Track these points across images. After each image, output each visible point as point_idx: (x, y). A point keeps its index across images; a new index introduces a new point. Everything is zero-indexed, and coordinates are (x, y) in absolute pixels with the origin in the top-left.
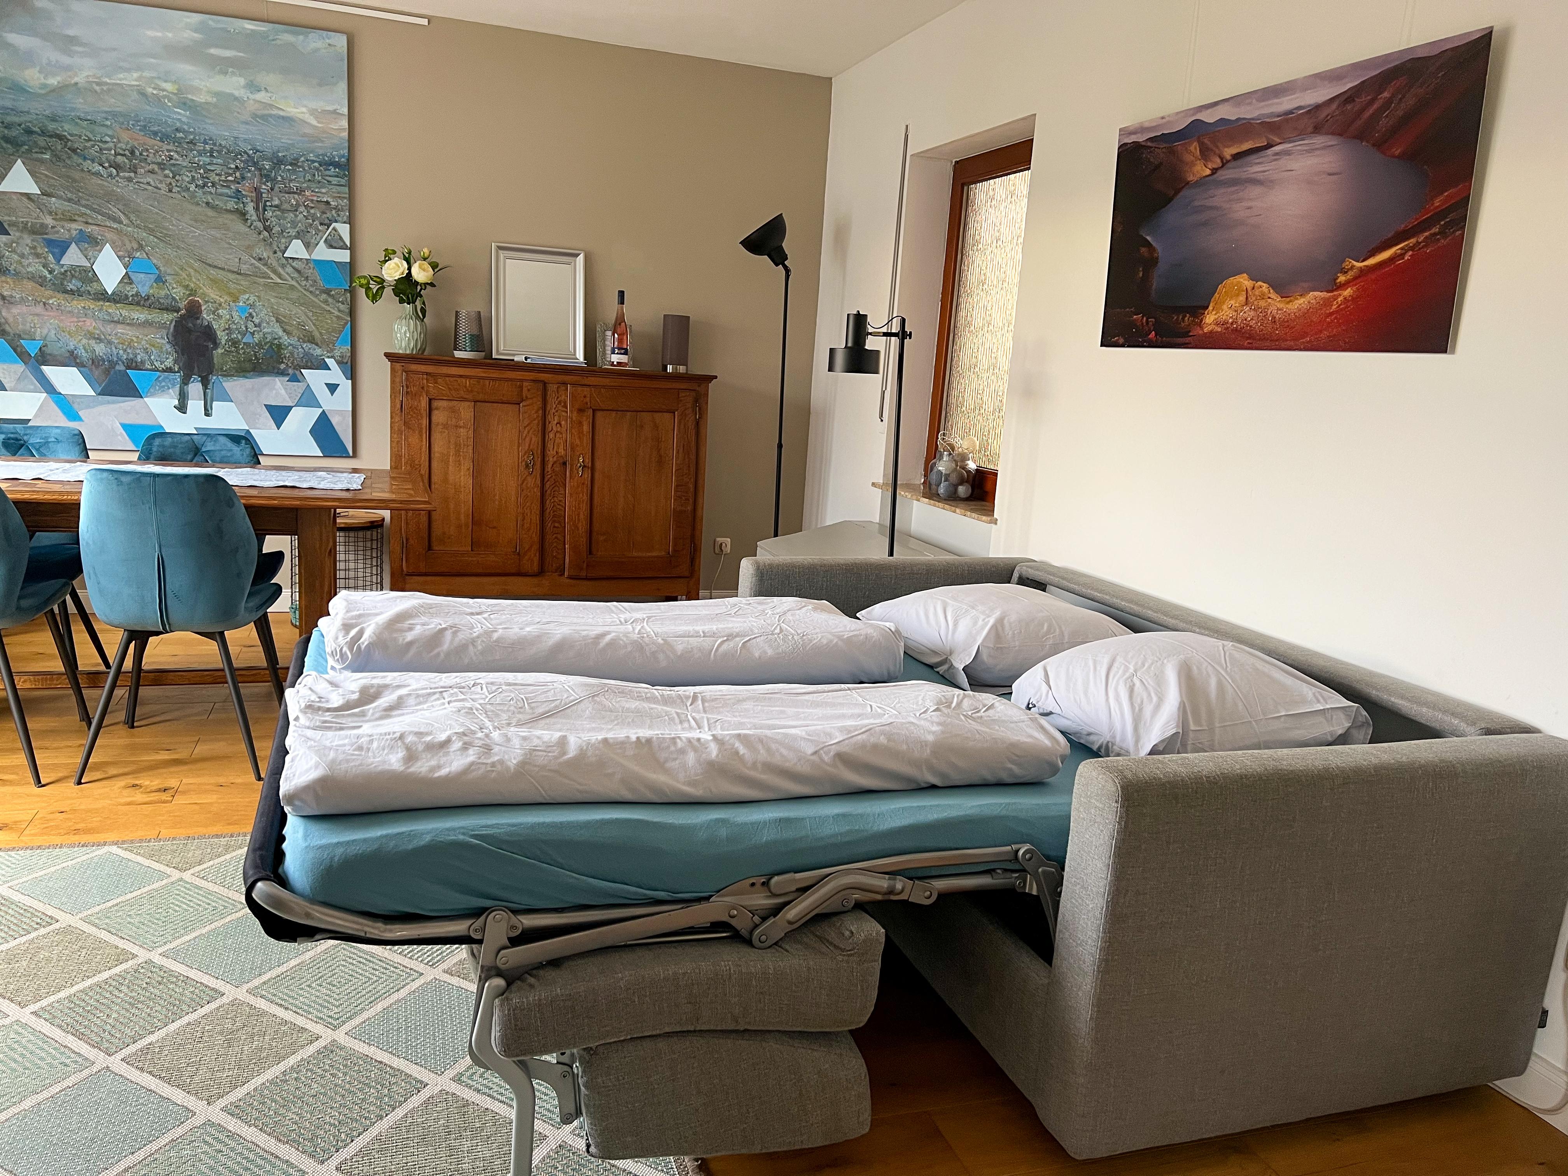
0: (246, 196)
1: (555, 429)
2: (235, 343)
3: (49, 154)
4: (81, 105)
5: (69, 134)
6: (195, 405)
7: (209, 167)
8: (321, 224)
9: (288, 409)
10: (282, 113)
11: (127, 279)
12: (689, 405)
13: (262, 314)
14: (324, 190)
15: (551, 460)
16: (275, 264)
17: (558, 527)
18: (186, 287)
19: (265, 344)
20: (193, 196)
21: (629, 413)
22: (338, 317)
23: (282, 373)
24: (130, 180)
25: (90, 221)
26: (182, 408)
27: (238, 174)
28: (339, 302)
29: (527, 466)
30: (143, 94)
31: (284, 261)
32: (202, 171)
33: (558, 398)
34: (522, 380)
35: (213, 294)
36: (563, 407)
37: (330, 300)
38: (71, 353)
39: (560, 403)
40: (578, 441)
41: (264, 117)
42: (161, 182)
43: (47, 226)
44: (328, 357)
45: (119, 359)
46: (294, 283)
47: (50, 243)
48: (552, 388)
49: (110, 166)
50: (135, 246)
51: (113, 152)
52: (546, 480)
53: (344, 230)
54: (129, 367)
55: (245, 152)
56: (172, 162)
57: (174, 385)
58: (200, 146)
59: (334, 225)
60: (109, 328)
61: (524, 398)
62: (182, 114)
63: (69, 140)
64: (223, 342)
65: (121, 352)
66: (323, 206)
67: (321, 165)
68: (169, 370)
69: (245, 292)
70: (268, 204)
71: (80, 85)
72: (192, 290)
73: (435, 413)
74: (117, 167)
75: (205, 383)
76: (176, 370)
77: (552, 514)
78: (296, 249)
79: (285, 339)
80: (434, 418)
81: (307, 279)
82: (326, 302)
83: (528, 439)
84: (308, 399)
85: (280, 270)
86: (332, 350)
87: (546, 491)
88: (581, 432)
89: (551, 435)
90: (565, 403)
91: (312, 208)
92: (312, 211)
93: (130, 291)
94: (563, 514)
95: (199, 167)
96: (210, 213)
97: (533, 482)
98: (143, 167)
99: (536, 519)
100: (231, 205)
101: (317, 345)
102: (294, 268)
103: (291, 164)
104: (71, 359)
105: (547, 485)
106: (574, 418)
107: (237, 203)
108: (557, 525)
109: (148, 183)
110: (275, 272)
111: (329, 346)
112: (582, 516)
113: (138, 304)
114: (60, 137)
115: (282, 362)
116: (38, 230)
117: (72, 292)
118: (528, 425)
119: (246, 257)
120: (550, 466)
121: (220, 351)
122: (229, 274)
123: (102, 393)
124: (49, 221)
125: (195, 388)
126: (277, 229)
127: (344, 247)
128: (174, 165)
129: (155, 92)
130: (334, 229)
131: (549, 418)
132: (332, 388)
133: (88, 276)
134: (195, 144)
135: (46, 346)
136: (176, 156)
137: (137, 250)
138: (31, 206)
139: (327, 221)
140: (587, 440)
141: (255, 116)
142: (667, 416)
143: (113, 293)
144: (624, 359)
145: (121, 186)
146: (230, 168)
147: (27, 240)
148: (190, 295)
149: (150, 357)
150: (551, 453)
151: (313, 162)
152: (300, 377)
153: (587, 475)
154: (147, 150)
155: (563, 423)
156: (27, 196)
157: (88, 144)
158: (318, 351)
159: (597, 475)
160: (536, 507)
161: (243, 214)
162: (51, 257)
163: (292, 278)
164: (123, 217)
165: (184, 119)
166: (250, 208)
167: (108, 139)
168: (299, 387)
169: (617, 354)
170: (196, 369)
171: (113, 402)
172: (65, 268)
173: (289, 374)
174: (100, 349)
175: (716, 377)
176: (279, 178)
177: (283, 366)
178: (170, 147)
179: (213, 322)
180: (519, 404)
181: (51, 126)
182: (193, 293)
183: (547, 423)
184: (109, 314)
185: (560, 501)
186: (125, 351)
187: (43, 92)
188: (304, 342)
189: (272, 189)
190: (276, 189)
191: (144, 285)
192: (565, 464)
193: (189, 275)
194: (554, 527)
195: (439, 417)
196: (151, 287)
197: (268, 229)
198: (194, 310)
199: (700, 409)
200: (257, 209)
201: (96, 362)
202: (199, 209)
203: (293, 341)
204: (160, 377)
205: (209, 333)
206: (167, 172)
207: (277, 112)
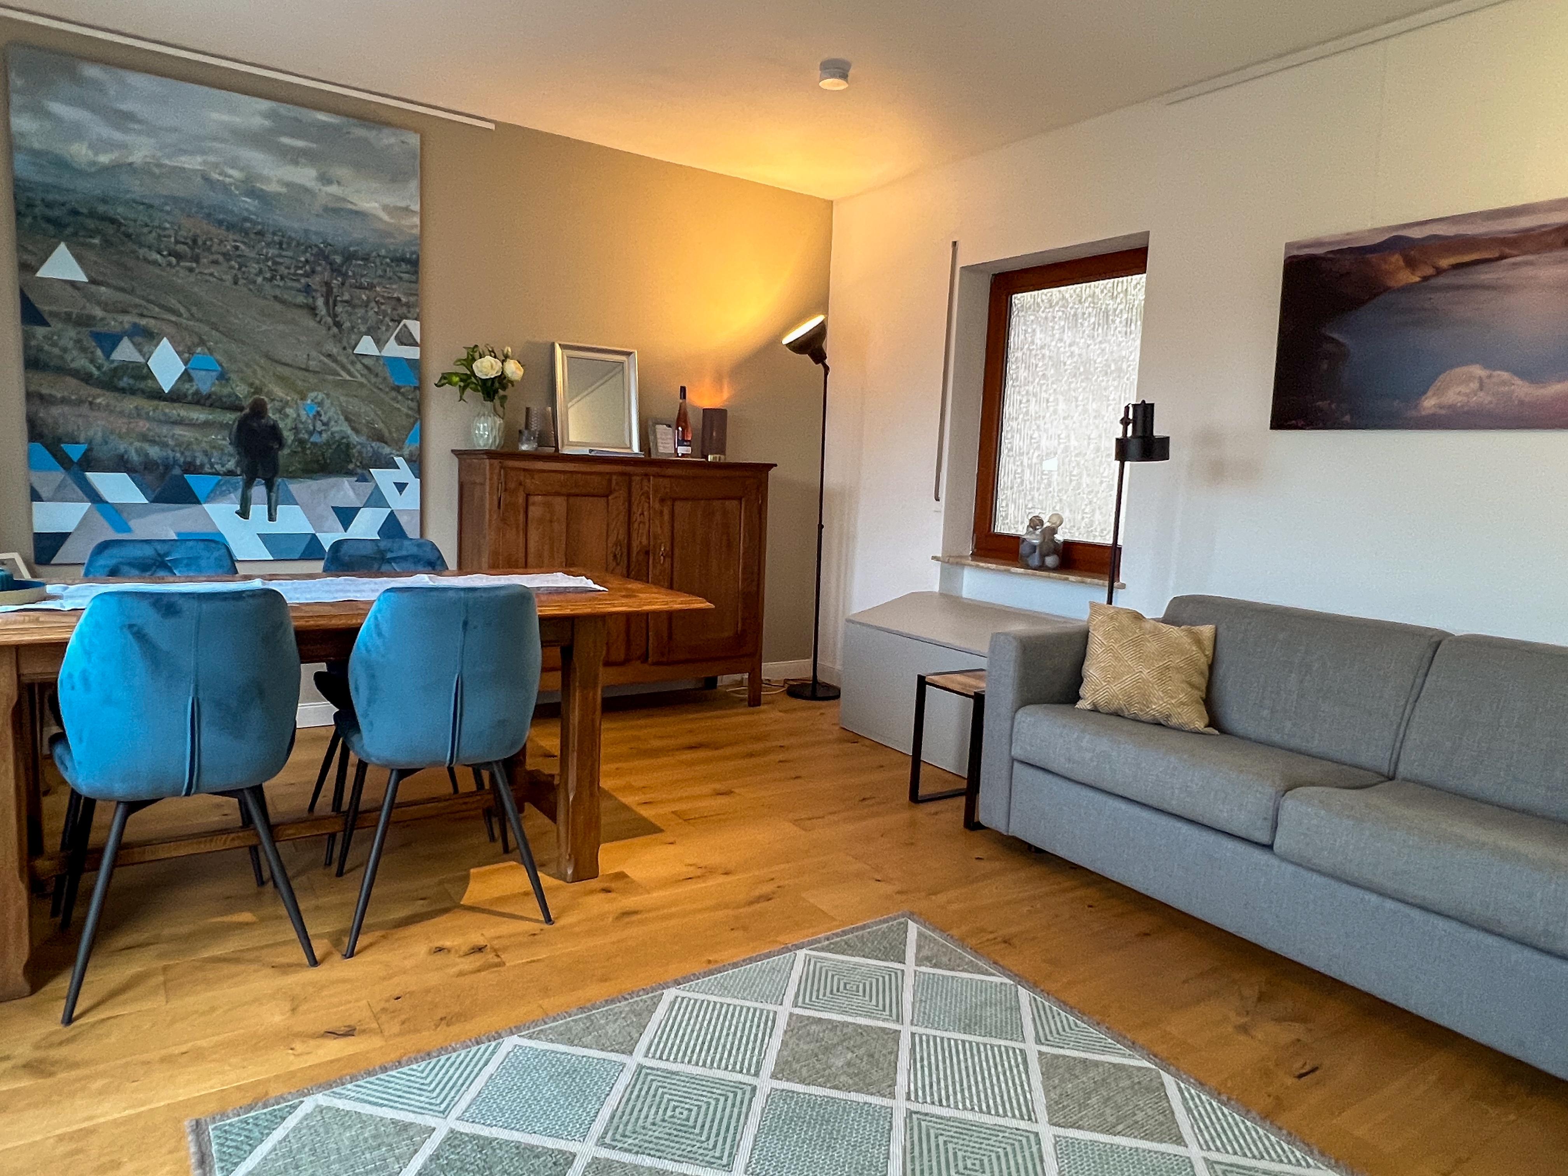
0: (316, 291)
1: (639, 519)
2: (302, 442)
3: (99, 237)
4: (137, 188)
5: (122, 217)
7: (278, 260)
8: (392, 320)
9: (356, 510)
10: (354, 208)
11: (186, 376)
12: (753, 492)
13: (330, 412)
14: (394, 286)
15: (636, 548)
16: (345, 360)
18: (251, 385)
19: (334, 443)
20: (260, 289)
21: (700, 501)
22: (407, 416)
23: (349, 473)
24: (191, 270)
25: (145, 312)
26: (244, 513)
27: (307, 267)
28: (408, 399)
29: (616, 556)
30: (206, 179)
31: (354, 358)
32: (270, 263)
33: (641, 489)
34: (611, 474)
35: (279, 392)
36: (646, 498)
37: (400, 398)
38: (121, 457)
39: (643, 494)
40: (659, 530)
41: (336, 211)
42: (226, 273)
43: (94, 318)
44: (398, 456)
45: (175, 461)
46: (363, 380)
47: (99, 338)
48: (636, 480)
49: (170, 255)
50: (196, 340)
51: (173, 239)
53: (414, 327)
54: (187, 471)
55: (316, 246)
56: (238, 253)
58: (269, 237)
59: (404, 321)
60: (165, 430)
61: (613, 491)
62: (249, 203)
63: (121, 223)
64: (290, 441)
65: (178, 455)
66: (394, 302)
67: (392, 261)
68: (230, 473)
69: (313, 390)
70: (339, 298)
71: (135, 166)
72: (256, 388)
73: (532, 509)
74: (179, 256)
75: (270, 486)
76: (239, 473)
78: (366, 346)
79: (354, 438)
80: (530, 514)
81: (377, 375)
82: (394, 399)
83: (615, 532)
84: (377, 500)
85: (349, 367)
86: (401, 448)
88: (662, 521)
89: (636, 526)
90: (648, 493)
91: (382, 304)
92: (383, 307)
93: (189, 389)
95: (267, 259)
96: (278, 307)
98: (205, 257)
100: (301, 299)
101: (386, 443)
102: (363, 364)
103: (363, 259)
104: (121, 464)
106: (656, 508)
107: (306, 297)
109: (212, 275)
110: (344, 367)
111: (398, 445)
113: (198, 403)
114: (113, 221)
115: (351, 462)
116: (83, 321)
117: (123, 391)
118: (615, 517)
119: (314, 354)
120: (635, 555)
122: (296, 371)
123: (156, 500)
124: (98, 312)
126: (347, 325)
127: (415, 344)
128: (239, 256)
129: (221, 178)
130: (405, 325)
131: (634, 509)
132: (401, 487)
133: (143, 373)
134: (263, 235)
135: (89, 450)
136: (242, 247)
137: (198, 345)
138: (76, 293)
139: (396, 318)
140: (667, 528)
141: (326, 209)
142: (735, 503)
143: (170, 392)
144: (689, 450)
145: (180, 277)
146: (301, 261)
147: (72, 333)
148: (254, 393)
149: (210, 460)
150: (635, 543)
151: (385, 257)
152: (369, 478)
153: (669, 562)
154: (211, 239)
155: (646, 513)
156: (73, 284)
157: (145, 230)
158: (387, 450)
161: (312, 310)
162: (99, 352)
163: (362, 375)
164: (182, 310)
165: (252, 208)
166: (320, 302)
167: (168, 225)
168: (366, 488)
169: (683, 446)
170: (260, 473)
171: (169, 510)
172: (116, 364)
173: (356, 474)
174: (154, 452)
175: (776, 465)
176: (350, 273)
177: (351, 466)
178: (235, 238)
179: (279, 422)
180: (607, 496)
181: (101, 208)
183: (632, 514)
184: (165, 414)
186: (182, 453)
187: (93, 170)
188: (373, 440)
189: (343, 284)
190: (347, 284)
191: (205, 383)
192: (647, 553)
193: (255, 372)
195: (535, 512)
196: (213, 384)
197: (338, 325)
198: (258, 409)
199: (762, 494)
200: (327, 303)
201: (149, 465)
202: (267, 303)
203: (362, 439)
204: (220, 481)
205: (274, 432)
206: (233, 263)
207: (350, 206)
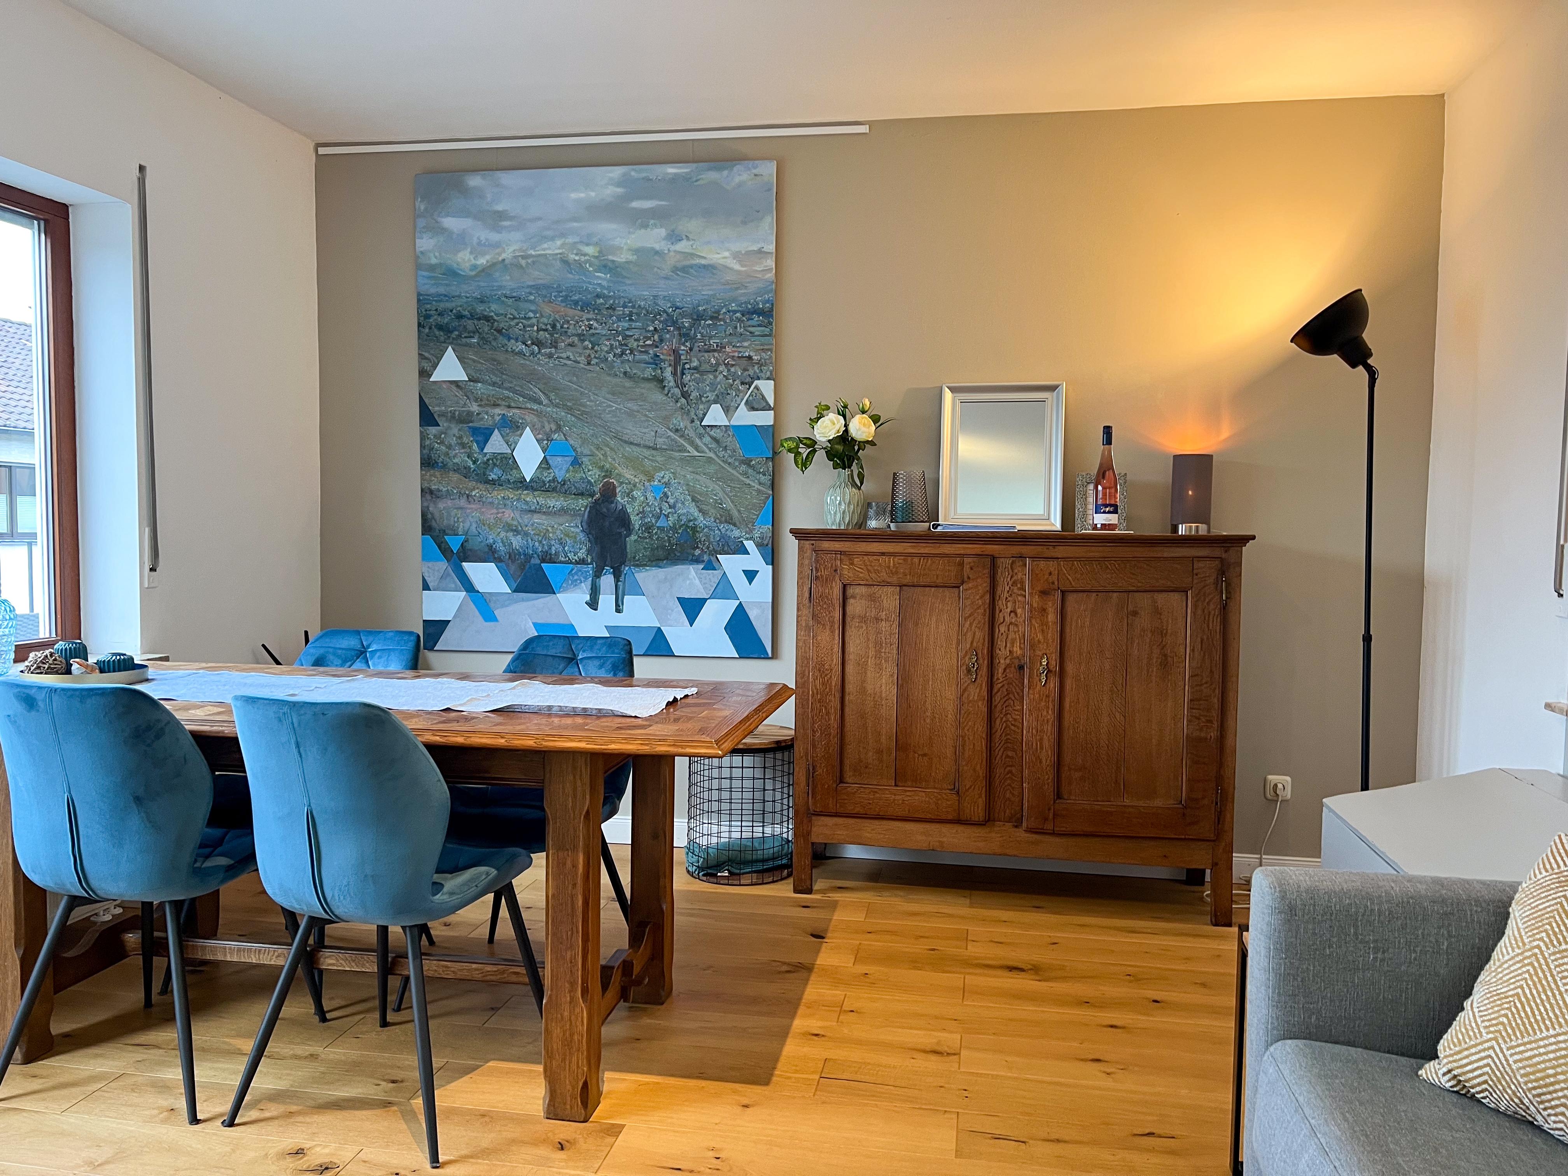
0: (664, 361)
1: (1007, 619)
2: (648, 528)
3: (477, 336)
4: (507, 282)
5: (496, 314)
6: (607, 600)
7: (628, 333)
8: (742, 383)
9: (703, 601)
10: (703, 262)
11: (545, 464)
12: (1211, 580)
13: (678, 493)
14: (746, 344)
15: (1002, 662)
16: (692, 434)
17: (1012, 758)
18: (602, 468)
19: (681, 527)
20: (611, 367)
21: (1115, 594)
22: (759, 491)
23: (697, 561)
24: (550, 356)
25: (513, 404)
26: (593, 604)
27: (656, 337)
28: (760, 473)
29: (969, 671)
30: (565, 262)
31: (702, 431)
32: (620, 338)
33: (1012, 577)
34: (962, 556)
35: (628, 474)
36: (1019, 589)
37: (750, 471)
38: (490, 547)
39: (1015, 583)
40: (1040, 636)
41: (685, 269)
42: (580, 355)
43: (473, 413)
44: (747, 539)
45: (535, 551)
46: (712, 455)
47: (475, 431)
48: (1004, 563)
49: (533, 344)
50: (554, 427)
51: (535, 328)
52: (995, 690)
53: (767, 387)
54: (543, 561)
55: (665, 311)
56: (592, 331)
57: (586, 578)
58: (620, 311)
59: (756, 382)
60: (526, 518)
61: (966, 579)
62: (602, 279)
63: (495, 320)
64: (637, 527)
65: (537, 544)
66: (744, 362)
67: (743, 315)
68: (582, 562)
69: (660, 469)
70: (687, 366)
71: (507, 262)
72: (607, 471)
73: (851, 601)
74: (539, 343)
75: (617, 575)
76: (589, 561)
77: (1004, 738)
78: (715, 416)
79: (701, 521)
80: (849, 609)
81: (725, 448)
82: (745, 474)
83: (969, 636)
84: (724, 590)
85: (698, 441)
86: (751, 531)
87: (996, 706)
88: (1044, 624)
89: (1003, 629)
90: (1022, 582)
91: (733, 365)
92: (733, 369)
93: (547, 477)
94: (1019, 738)
95: (618, 333)
96: (628, 384)
97: (977, 692)
98: (563, 341)
99: (981, 745)
100: (649, 372)
101: (735, 525)
102: (712, 437)
103: (712, 318)
104: (489, 555)
105: (997, 698)
106: (1035, 605)
107: (654, 370)
108: (1010, 753)
109: (568, 358)
110: (692, 443)
111: (748, 525)
112: (1046, 743)
113: (554, 490)
114: (487, 319)
115: (698, 547)
116: (464, 419)
117: (493, 482)
118: (970, 616)
119: (662, 430)
120: (1001, 671)
121: (633, 537)
122: (645, 450)
123: (516, 591)
124: (475, 408)
125: (607, 581)
126: (695, 394)
127: (767, 408)
128: (593, 334)
129: (577, 258)
130: (757, 388)
131: (1000, 604)
132: (750, 575)
133: (508, 462)
134: (614, 309)
135: (466, 541)
136: (595, 325)
137: (555, 432)
138: (459, 394)
139: (748, 380)
140: (1053, 634)
141: (675, 270)
142: (1175, 597)
143: (532, 480)
144: (1113, 519)
145: (542, 364)
146: (649, 331)
147: (455, 430)
148: (605, 477)
149: (564, 548)
150: (1002, 653)
151: (735, 312)
152: (716, 565)
153: (1054, 683)
154: (568, 322)
155: (1019, 611)
156: (456, 383)
157: (513, 323)
158: (736, 533)
159: (1069, 683)
160: (980, 728)
161: (660, 381)
162: (475, 446)
163: (710, 449)
164: (543, 397)
165: (605, 283)
166: (668, 373)
167: (531, 315)
168: (713, 576)
169: (1104, 512)
170: (608, 562)
171: (528, 600)
172: (488, 456)
173: (703, 561)
174: (517, 542)
175: (1253, 538)
176: (699, 336)
177: (697, 552)
178: (590, 316)
179: (627, 506)
180: (959, 587)
181: (480, 308)
182: (608, 473)
183: (997, 612)
184: (527, 503)
185: (1015, 720)
186: (540, 542)
187: (473, 273)
188: (721, 522)
189: (691, 349)
190: (696, 349)
191: (561, 469)
192: (1021, 668)
193: (605, 455)
194: (1007, 756)
195: (855, 607)
196: (568, 471)
197: (685, 395)
198: (609, 493)
199: (1228, 585)
200: (674, 374)
201: (513, 555)
202: (618, 380)
203: (709, 521)
204: (572, 570)
205: (623, 520)
206: (587, 343)
207: (697, 261)
